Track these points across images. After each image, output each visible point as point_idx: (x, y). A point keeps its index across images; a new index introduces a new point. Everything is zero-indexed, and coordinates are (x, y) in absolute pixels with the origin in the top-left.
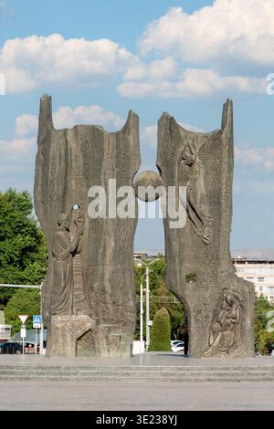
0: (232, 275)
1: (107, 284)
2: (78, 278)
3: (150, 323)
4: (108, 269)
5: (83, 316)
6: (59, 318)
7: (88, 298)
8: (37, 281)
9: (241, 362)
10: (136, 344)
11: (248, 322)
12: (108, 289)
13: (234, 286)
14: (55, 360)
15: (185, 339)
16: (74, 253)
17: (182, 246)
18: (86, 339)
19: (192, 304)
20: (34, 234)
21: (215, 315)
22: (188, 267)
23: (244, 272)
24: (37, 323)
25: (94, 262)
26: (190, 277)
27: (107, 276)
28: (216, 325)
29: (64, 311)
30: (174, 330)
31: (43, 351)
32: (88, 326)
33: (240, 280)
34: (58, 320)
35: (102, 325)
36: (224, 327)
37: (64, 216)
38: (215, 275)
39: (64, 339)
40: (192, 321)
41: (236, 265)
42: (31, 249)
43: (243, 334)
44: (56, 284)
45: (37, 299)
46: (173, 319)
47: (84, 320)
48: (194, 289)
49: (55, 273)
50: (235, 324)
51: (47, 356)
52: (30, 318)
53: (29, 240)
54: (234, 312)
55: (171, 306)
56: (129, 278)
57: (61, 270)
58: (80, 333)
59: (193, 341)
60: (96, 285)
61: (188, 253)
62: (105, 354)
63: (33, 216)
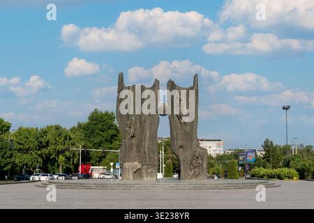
0: (198, 146)
1: (146, 150)
2: (134, 147)
3: (164, 166)
4: (147, 144)
5: (137, 163)
6: (127, 164)
7: (138, 156)
8: (117, 149)
9: (202, 182)
10: (158, 174)
11: (205, 165)
12: (147, 152)
13: (199, 150)
14: (125, 181)
15: (179, 172)
16: (133, 137)
17: (177, 134)
18: (138, 172)
19: (181, 158)
20: (116, 129)
21: (191, 162)
22: (180, 143)
23: (203, 145)
24: (118, 166)
25: (141, 141)
26: (181, 147)
27: (146, 147)
28: (192, 166)
29: (129, 161)
30: (174, 168)
31: (120, 178)
32: (139, 167)
33: (201, 148)
34: (126, 165)
35: (144, 167)
36: (195, 167)
37: (129, 122)
38: (191, 146)
39: (129, 172)
40: (182, 165)
41: (200, 142)
42: (115, 135)
43: (203, 170)
44: (126, 150)
45: (118, 156)
46: (173, 164)
47: (137, 165)
48: (182, 152)
49: (125, 146)
50: (200, 166)
51: (122, 179)
52: (115, 164)
53: (114, 132)
54: (199, 161)
55: (173, 159)
56: (155, 147)
57: (127, 144)
58: (135, 170)
59: (182, 173)
60: (142, 150)
61: (179, 137)
62: (145, 179)
63: (116, 122)
